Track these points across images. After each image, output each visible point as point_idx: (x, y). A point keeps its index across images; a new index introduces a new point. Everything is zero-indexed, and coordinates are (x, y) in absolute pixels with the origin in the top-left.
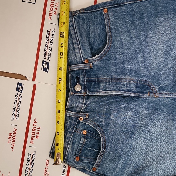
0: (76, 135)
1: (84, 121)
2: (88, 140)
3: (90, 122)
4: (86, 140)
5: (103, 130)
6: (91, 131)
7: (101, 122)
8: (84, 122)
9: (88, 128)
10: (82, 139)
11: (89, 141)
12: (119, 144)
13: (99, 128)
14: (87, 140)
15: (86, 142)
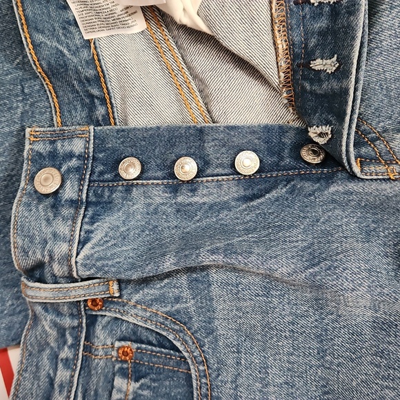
0: (93, 372)
1: (110, 310)
2: (142, 381)
3: (133, 311)
4: (134, 386)
5: (196, 332)
6: (150, 343)
7: (177, 299)
8: (107, 314)
9: (135, 333)
10: (119, 382)
11: (149, 387)
12: (271, 389)
13: (177, 327)
14: (138, 385)
15: (135, 393)
